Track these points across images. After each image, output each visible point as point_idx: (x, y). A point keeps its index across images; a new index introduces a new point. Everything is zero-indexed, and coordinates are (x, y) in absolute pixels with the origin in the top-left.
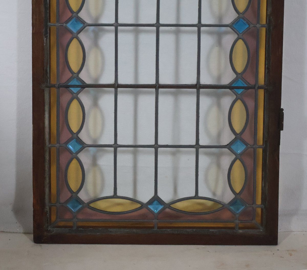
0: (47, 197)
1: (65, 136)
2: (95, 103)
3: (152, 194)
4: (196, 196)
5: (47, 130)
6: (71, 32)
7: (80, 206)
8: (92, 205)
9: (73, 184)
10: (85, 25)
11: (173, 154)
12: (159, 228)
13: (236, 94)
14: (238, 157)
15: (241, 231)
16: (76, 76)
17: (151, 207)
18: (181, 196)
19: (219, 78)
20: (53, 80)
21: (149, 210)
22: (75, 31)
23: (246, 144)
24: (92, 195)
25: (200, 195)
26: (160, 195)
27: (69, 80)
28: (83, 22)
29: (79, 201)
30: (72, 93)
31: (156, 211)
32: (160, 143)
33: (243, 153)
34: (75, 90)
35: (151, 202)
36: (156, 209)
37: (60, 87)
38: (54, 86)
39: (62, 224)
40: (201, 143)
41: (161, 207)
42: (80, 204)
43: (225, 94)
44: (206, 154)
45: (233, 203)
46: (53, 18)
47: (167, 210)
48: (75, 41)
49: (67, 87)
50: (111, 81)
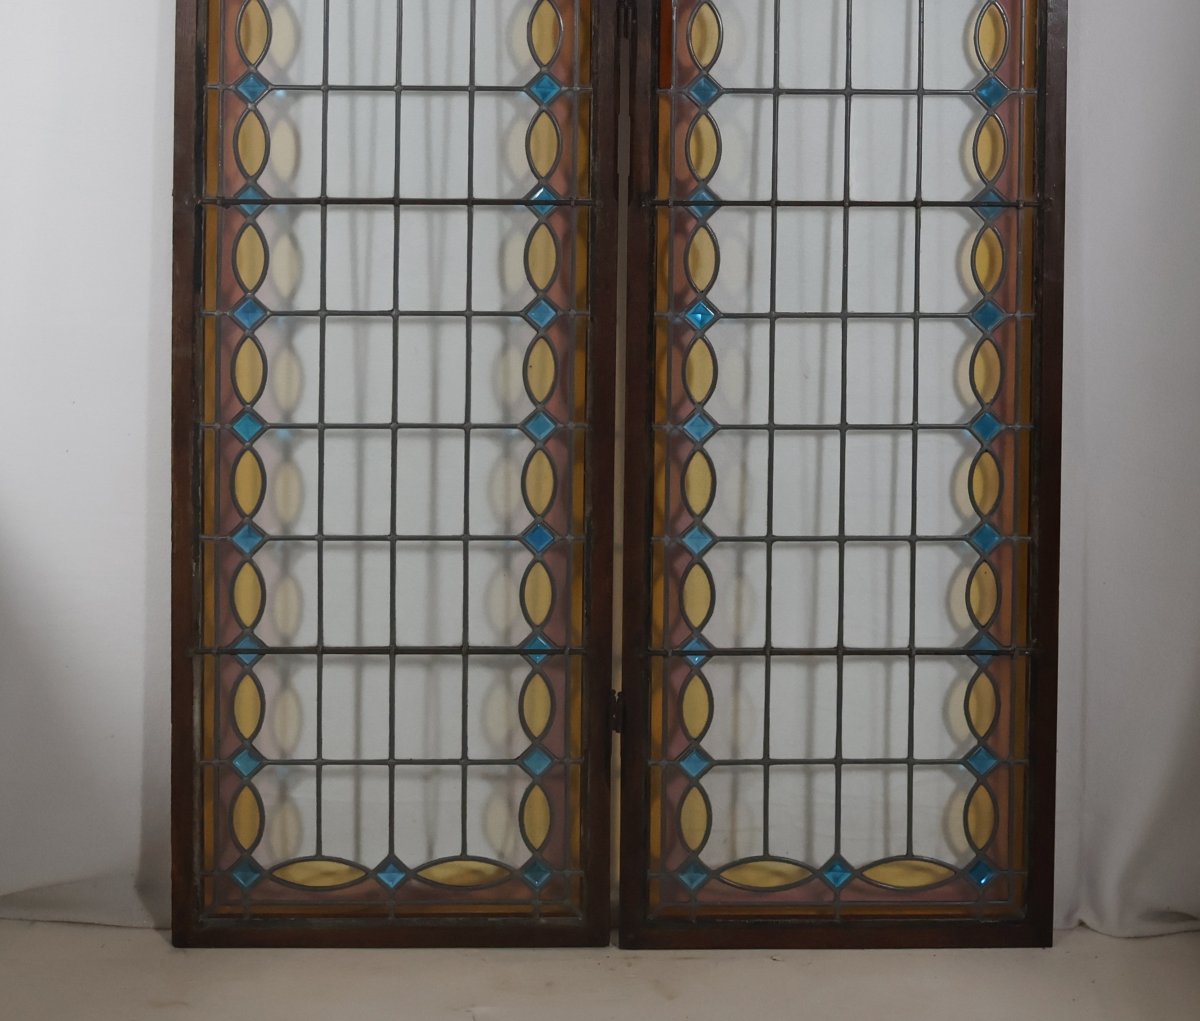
0: (196, 860)
1: (230, 744)
2: (285, 683)
3: (385, 853)
4: (464, 856)
5: (197, 733)
6: (241, 552)
7: (257, 876)
8: (277, 874)
9: (245, 836)
10: (265, 538)
11: (426, 777)
12: (397, 916)
13: (532, 663)
14: (537, 781)
15: (543, 921)
16: (248, 631)
17: (382, 876)
18: (438, 855)
19: (508, 632)
20: (209, 640)
21: (380, 881)
22: (247, 550)
23: (551, 756)
24: (279, 857)
25: (470, 852)
26: (399, 853)
27: (237, 641)
28: (262, 533)
29: (255, 867)
30: (241, 663)
31: (392, 885)
32: (398, 756)
33: (546, 774)
34: (246, 658)
35: (382, 867)
36: (391, 879)
37: (220, 652)
38: (209, 652)
39: (227, 909)
40: (472, 755)
41: (400, 877)
42: (256, 872)
43: (517, 664)
44: (486, 777)
45: (530, 866)
46: (209, 525)
47: (414, 883)
48: (247, 567)
49: (234, 652)
50: (312, 641)
